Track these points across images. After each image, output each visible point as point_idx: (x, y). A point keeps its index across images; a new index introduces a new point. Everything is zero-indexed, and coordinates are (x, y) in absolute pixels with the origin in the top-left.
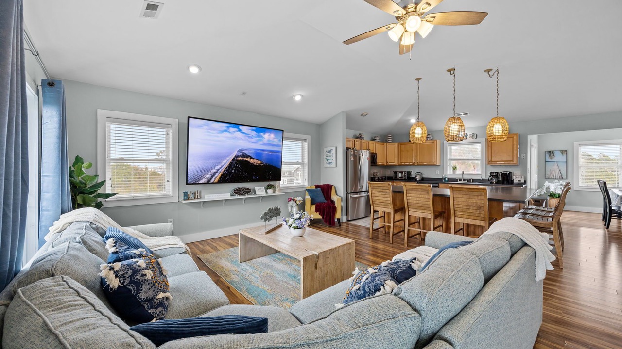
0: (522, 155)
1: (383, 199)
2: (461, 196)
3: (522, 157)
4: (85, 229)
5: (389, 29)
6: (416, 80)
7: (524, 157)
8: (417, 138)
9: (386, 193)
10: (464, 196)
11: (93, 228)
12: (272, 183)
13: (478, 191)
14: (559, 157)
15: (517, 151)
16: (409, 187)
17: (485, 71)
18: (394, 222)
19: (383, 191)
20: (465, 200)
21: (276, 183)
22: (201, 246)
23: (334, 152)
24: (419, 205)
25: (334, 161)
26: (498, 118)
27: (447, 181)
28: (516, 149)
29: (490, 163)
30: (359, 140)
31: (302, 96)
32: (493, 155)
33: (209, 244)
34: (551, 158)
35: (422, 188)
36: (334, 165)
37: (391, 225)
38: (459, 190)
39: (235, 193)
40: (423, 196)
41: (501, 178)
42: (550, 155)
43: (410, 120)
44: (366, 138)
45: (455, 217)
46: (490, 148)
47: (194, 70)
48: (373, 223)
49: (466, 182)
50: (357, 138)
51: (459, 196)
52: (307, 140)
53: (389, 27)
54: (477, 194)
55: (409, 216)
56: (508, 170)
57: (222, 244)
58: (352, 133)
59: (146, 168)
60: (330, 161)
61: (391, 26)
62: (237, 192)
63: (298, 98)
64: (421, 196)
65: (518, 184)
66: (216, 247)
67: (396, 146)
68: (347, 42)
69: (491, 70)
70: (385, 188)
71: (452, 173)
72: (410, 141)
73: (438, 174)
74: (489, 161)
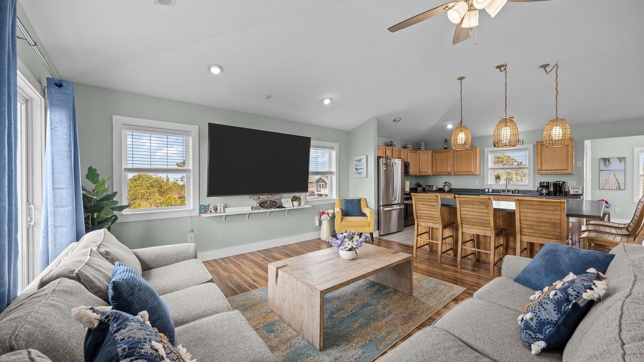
0: (578, 163)
1: (430, 213)
2: (530, 211)
3: (578, 166)
4: (90, 255)
5: (447, 8)
6: (459, 79)
7: (581, 166)
8: (459, 144)
9: (433, 206)
10: (534, 211)
11: (101, 254)
12: (297, 195)
13: (553, 204)
14: (615, 165)
15: (572, 158)
16: (464, 199)
17: (541, 67)
18: (443, 239)
19: (430, 203)
20: (535, 215)
21: (302, 195)
22: (224, 264)
23: (364, 161)
24: (475, 220)
25: (365, 171)
26: (556, 121)
27: (492, 192)
28: (571, 156)
29: (539, 172)
30: (391, 148)
31: (331, 99)
32: (543, 163)
33: (232, 262)
34: (606, 166)
35: (481, 201)
36: (364, 175)
37: (440, 242)
38: (528, 203)
39: (261, 206)
40: (480, 210)
41: (552, 189)
42: (605, 163)
43: (446, 125)
44: (398, 145)
45: (521, 235)
46: (539, 155)
47: (215, 71)
48: (417, 240)
49: (510, 193)
50: (388, 146)
51: (527, 210)
52: (335, 148)
53: (447, 7)
54: (551, 208)
55: (462, 233)
56: (560, 179)
57: (246, 262)
58: (383, 140)
59: (168, 180)
60: (360, 171)
61: (450, 5)
62: (262, 205)
63: (327, 102)
64: (478, 210)
65: (575, 195)
66: (240, 265)
67: (430, 154)
68: (393, 29)
69: (548, 65)
70: (432, 200)
71: (494, 183)
72: (446, 148)
73: (478, 184)
74: (538, 170)
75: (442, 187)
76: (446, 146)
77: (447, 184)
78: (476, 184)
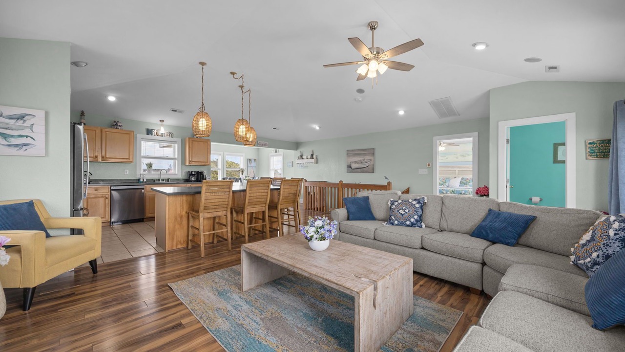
1: (220, 200)
16: (254, 183)
20: (288, 190)
23: (36, 121)
25: (40, 144)
27: (146, 182)
29: (191, 163)
32: (193, 155)
40: (262, 191)
46: (191, 149)
51: (286, 187)
54: (295, 184)
55: (247, 214)
73: (128, 174)
74: (189, 161)
78: (125, 174)
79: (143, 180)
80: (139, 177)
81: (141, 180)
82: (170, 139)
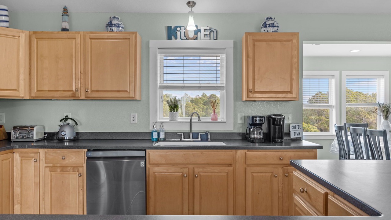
15: (298, 71)
29: (251, 95)
32: (256, 77)
41: (265, 129)
46: (251, 61)
65: (296, 140)
67: (22, 39)
71: (167, 119)
72: (64, 30)
73: (136, 121)
74: (248, 91)
75: (56, 129)
76: (66, 25)
77: (69, 121)
78: (132, 122)
79: (159, 134)
80: (151, 128)
81: (155, 136)
82: (211, 43)
